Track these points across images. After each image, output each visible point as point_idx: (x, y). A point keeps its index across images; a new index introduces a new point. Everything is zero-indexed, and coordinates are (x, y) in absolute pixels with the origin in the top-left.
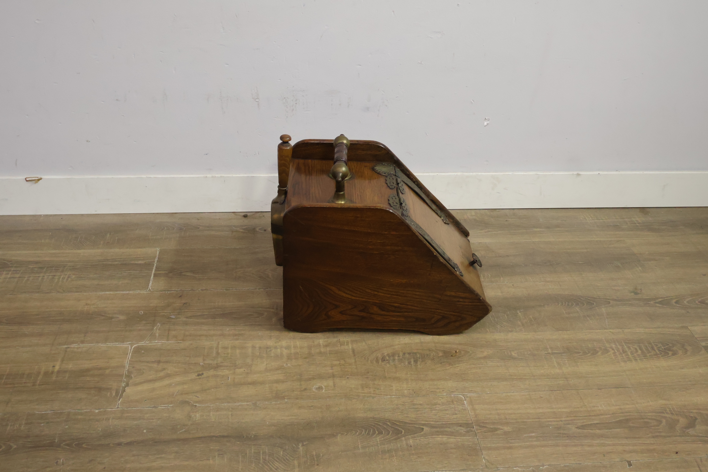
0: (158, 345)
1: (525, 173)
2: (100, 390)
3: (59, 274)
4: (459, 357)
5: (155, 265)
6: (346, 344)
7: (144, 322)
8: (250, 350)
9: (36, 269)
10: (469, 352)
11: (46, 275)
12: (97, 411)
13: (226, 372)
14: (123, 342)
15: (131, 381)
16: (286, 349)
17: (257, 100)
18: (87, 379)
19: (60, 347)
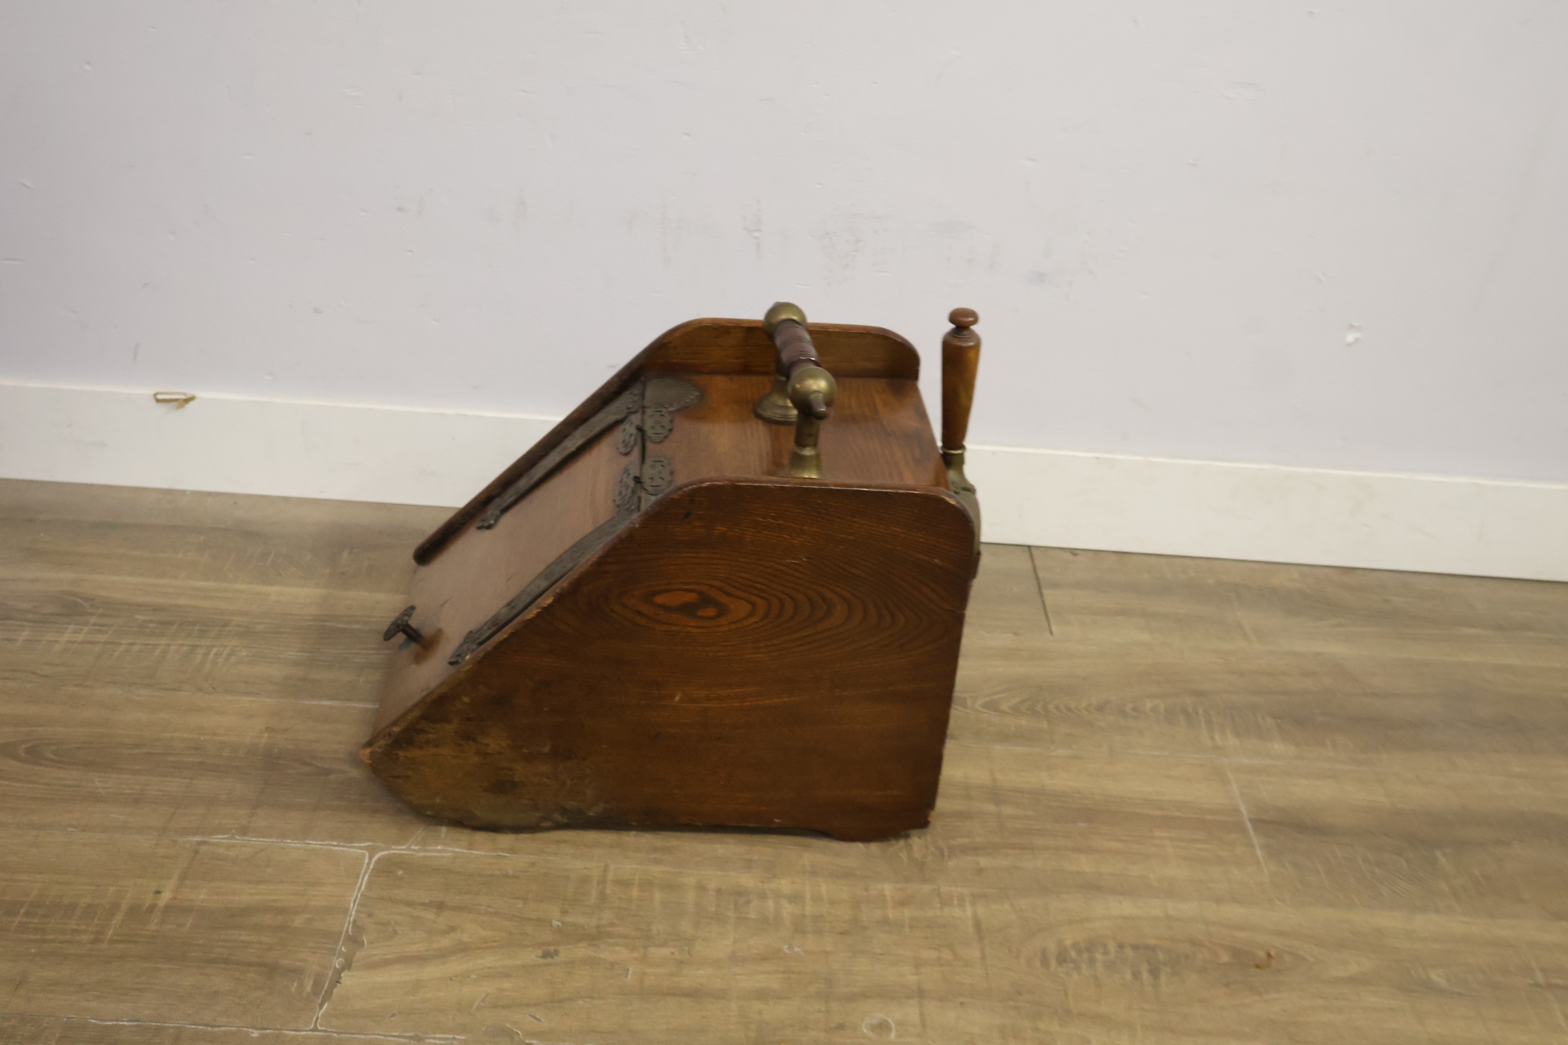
0: (443, 857)
1: (1442, 479)
2: (271, 970)
3: (208, 643)
4: (1278, 971)
6: (956, 902)
8: (691, 896)
9: (152, 625)
10: (1305, 959)
11: (175, 642)
12: (255, 1034)
13: (622, 954)
14: (350, 839)
15: (360, 954)
16: (790, 903)
17: (756, 234)
18: (242, 938)
19: (181, 840)
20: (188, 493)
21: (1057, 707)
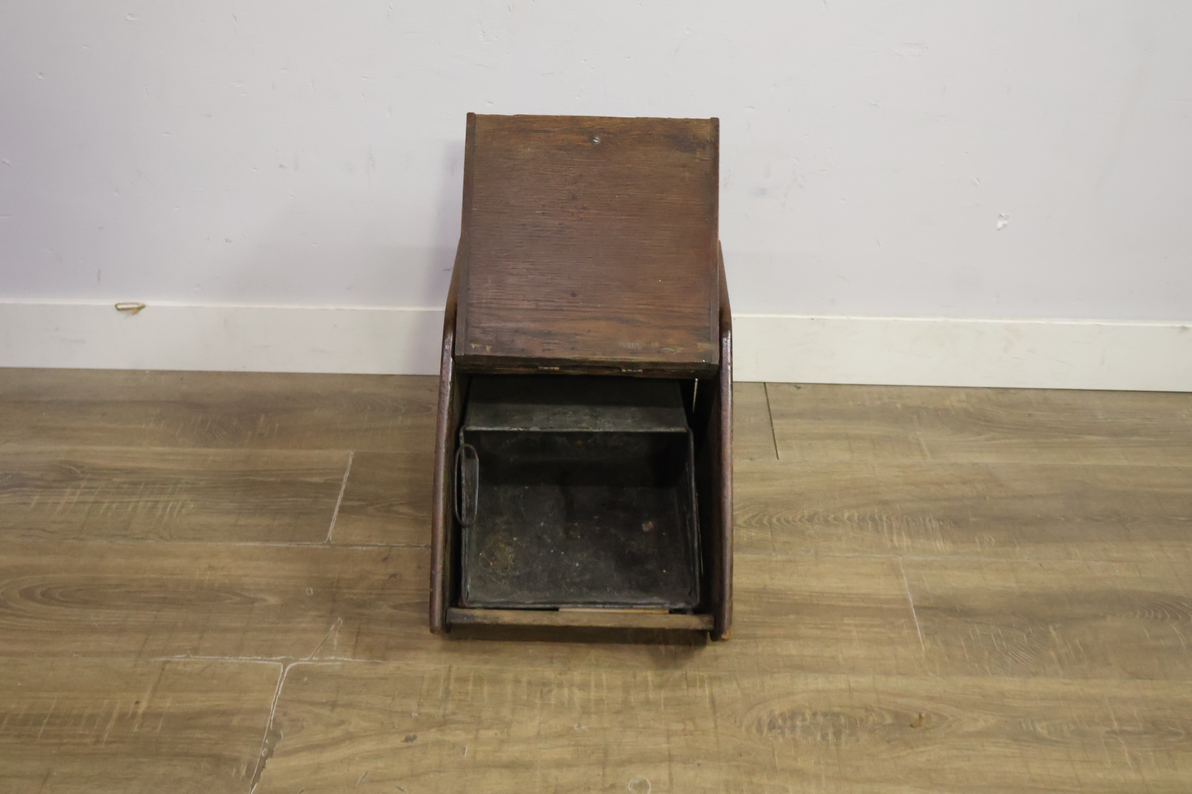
0: (336, 665)
1: (1073, 323)
2: (218, 760)
3: (166, 499)
4: (926, 729)
5: (343, 487)
6: (698, 684)
7: (313, 613)
8: (510, 688)
9: (126, 486)
10: (947, 718)
11: (142, 499)
13: (461, 736)
14: (270, 654)
15: (277, 745)
16: (580, 690)
18: (196, 736)
19: (153, 660)
20: (147, 372)
21: (778, 520)
